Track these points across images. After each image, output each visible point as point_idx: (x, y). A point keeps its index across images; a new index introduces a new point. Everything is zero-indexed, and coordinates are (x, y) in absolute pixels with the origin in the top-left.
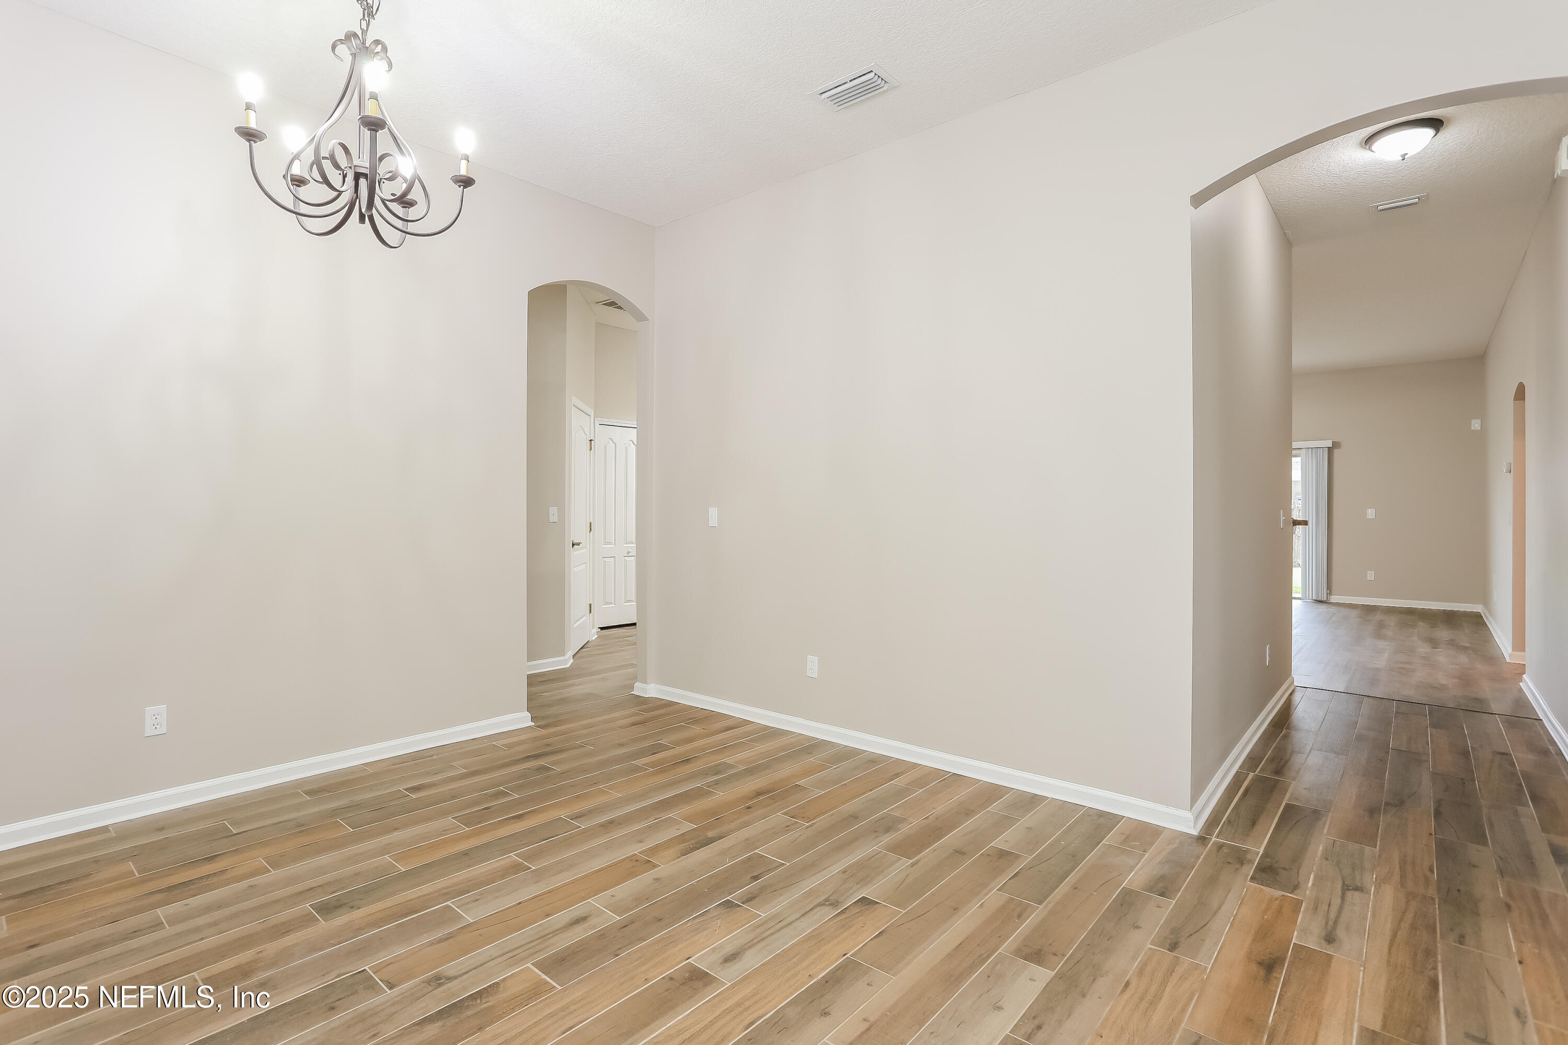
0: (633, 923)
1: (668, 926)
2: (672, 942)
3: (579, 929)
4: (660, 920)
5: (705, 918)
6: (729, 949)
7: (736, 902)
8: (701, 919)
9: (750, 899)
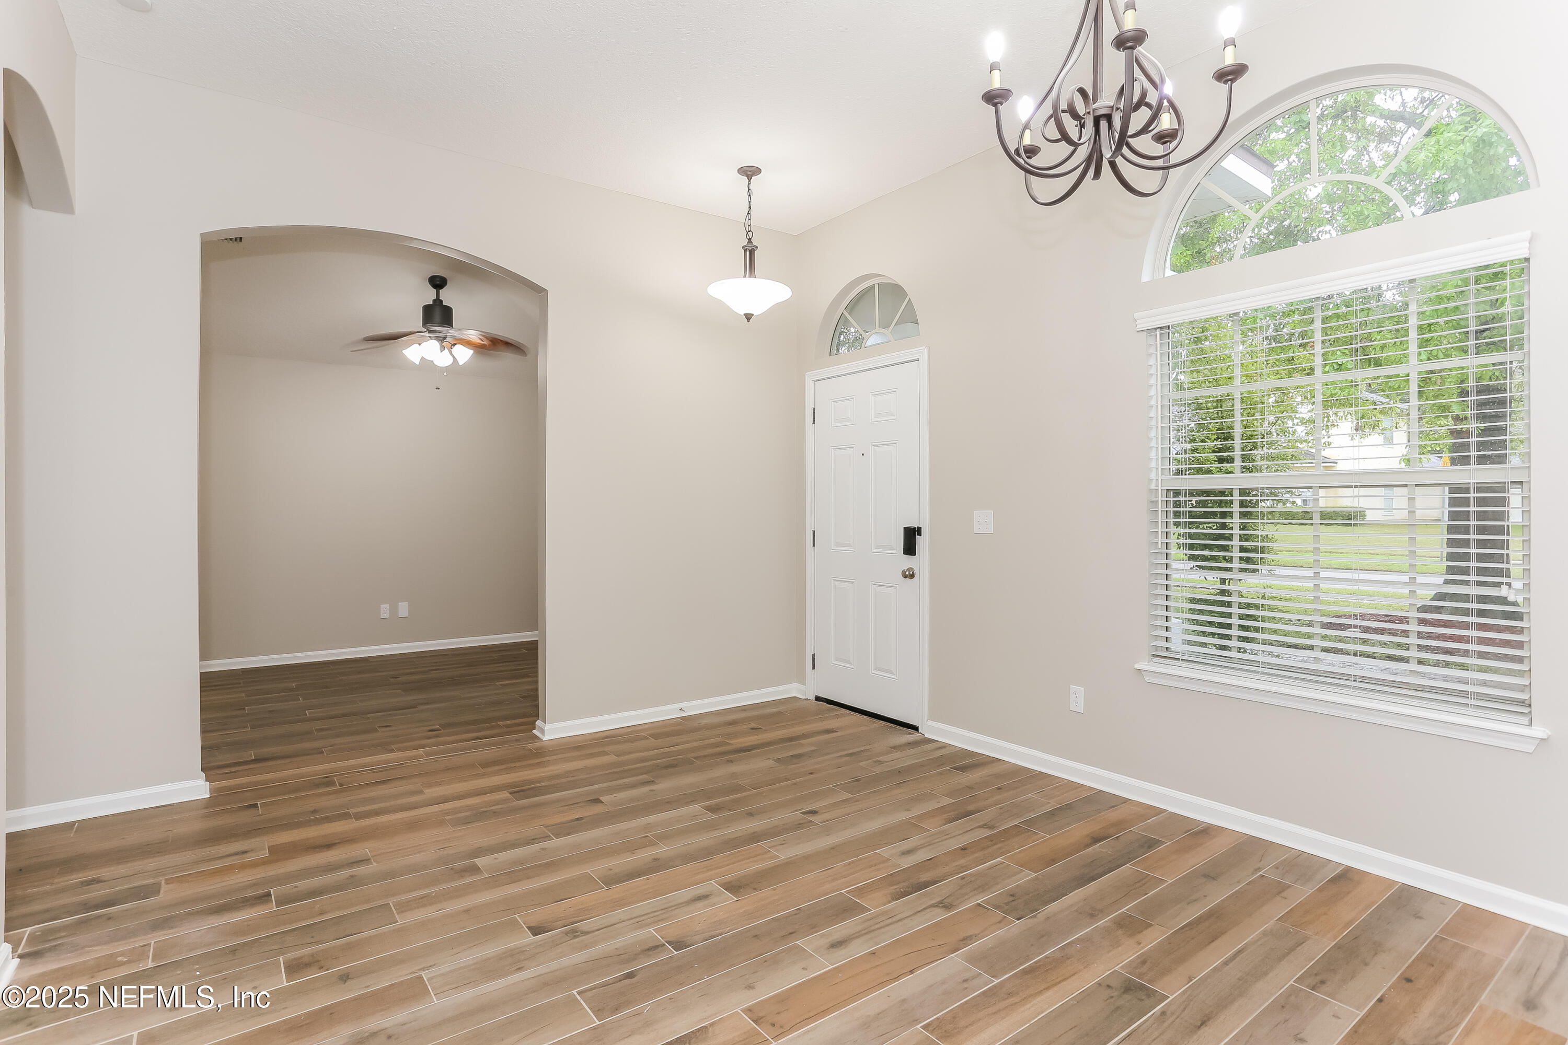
0: (783, 936)
1: (748, 930)
2: (748, 915)
3: (837, 936)
4: (755, 936)
5: (710, 934)
6: (700, 904)
7: (669, 947)
8: (714, 933)
9: (656, 948)
